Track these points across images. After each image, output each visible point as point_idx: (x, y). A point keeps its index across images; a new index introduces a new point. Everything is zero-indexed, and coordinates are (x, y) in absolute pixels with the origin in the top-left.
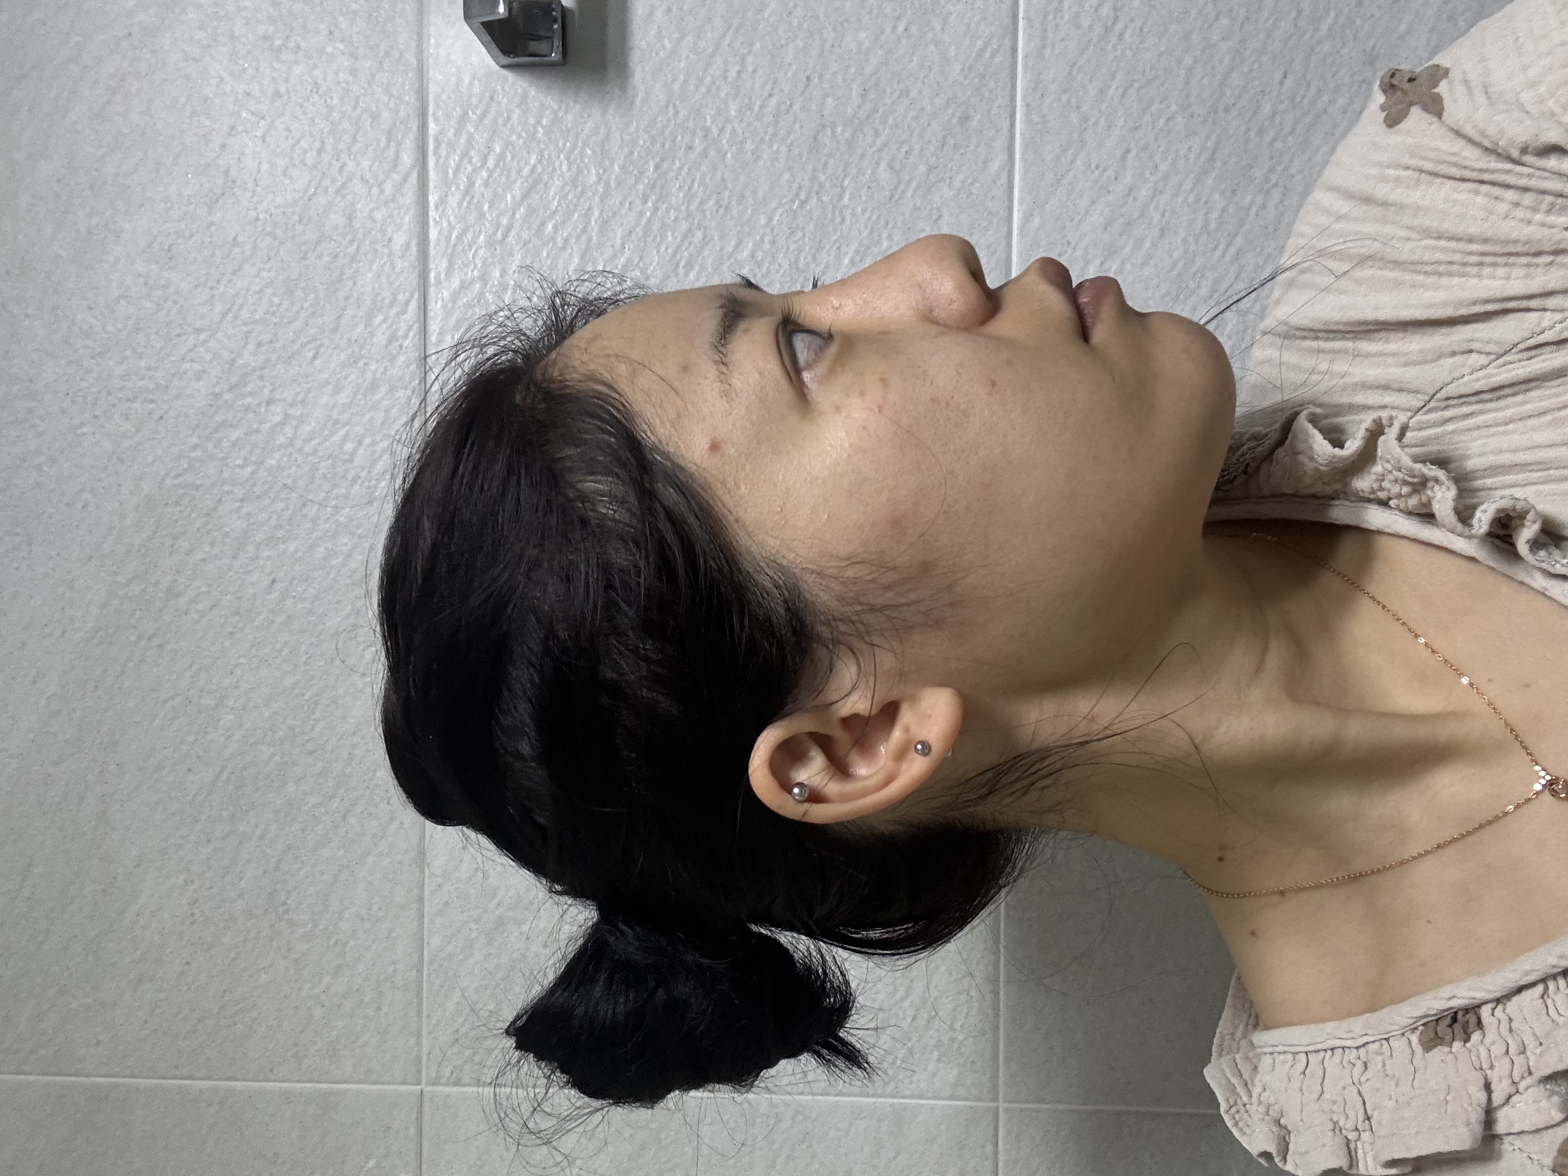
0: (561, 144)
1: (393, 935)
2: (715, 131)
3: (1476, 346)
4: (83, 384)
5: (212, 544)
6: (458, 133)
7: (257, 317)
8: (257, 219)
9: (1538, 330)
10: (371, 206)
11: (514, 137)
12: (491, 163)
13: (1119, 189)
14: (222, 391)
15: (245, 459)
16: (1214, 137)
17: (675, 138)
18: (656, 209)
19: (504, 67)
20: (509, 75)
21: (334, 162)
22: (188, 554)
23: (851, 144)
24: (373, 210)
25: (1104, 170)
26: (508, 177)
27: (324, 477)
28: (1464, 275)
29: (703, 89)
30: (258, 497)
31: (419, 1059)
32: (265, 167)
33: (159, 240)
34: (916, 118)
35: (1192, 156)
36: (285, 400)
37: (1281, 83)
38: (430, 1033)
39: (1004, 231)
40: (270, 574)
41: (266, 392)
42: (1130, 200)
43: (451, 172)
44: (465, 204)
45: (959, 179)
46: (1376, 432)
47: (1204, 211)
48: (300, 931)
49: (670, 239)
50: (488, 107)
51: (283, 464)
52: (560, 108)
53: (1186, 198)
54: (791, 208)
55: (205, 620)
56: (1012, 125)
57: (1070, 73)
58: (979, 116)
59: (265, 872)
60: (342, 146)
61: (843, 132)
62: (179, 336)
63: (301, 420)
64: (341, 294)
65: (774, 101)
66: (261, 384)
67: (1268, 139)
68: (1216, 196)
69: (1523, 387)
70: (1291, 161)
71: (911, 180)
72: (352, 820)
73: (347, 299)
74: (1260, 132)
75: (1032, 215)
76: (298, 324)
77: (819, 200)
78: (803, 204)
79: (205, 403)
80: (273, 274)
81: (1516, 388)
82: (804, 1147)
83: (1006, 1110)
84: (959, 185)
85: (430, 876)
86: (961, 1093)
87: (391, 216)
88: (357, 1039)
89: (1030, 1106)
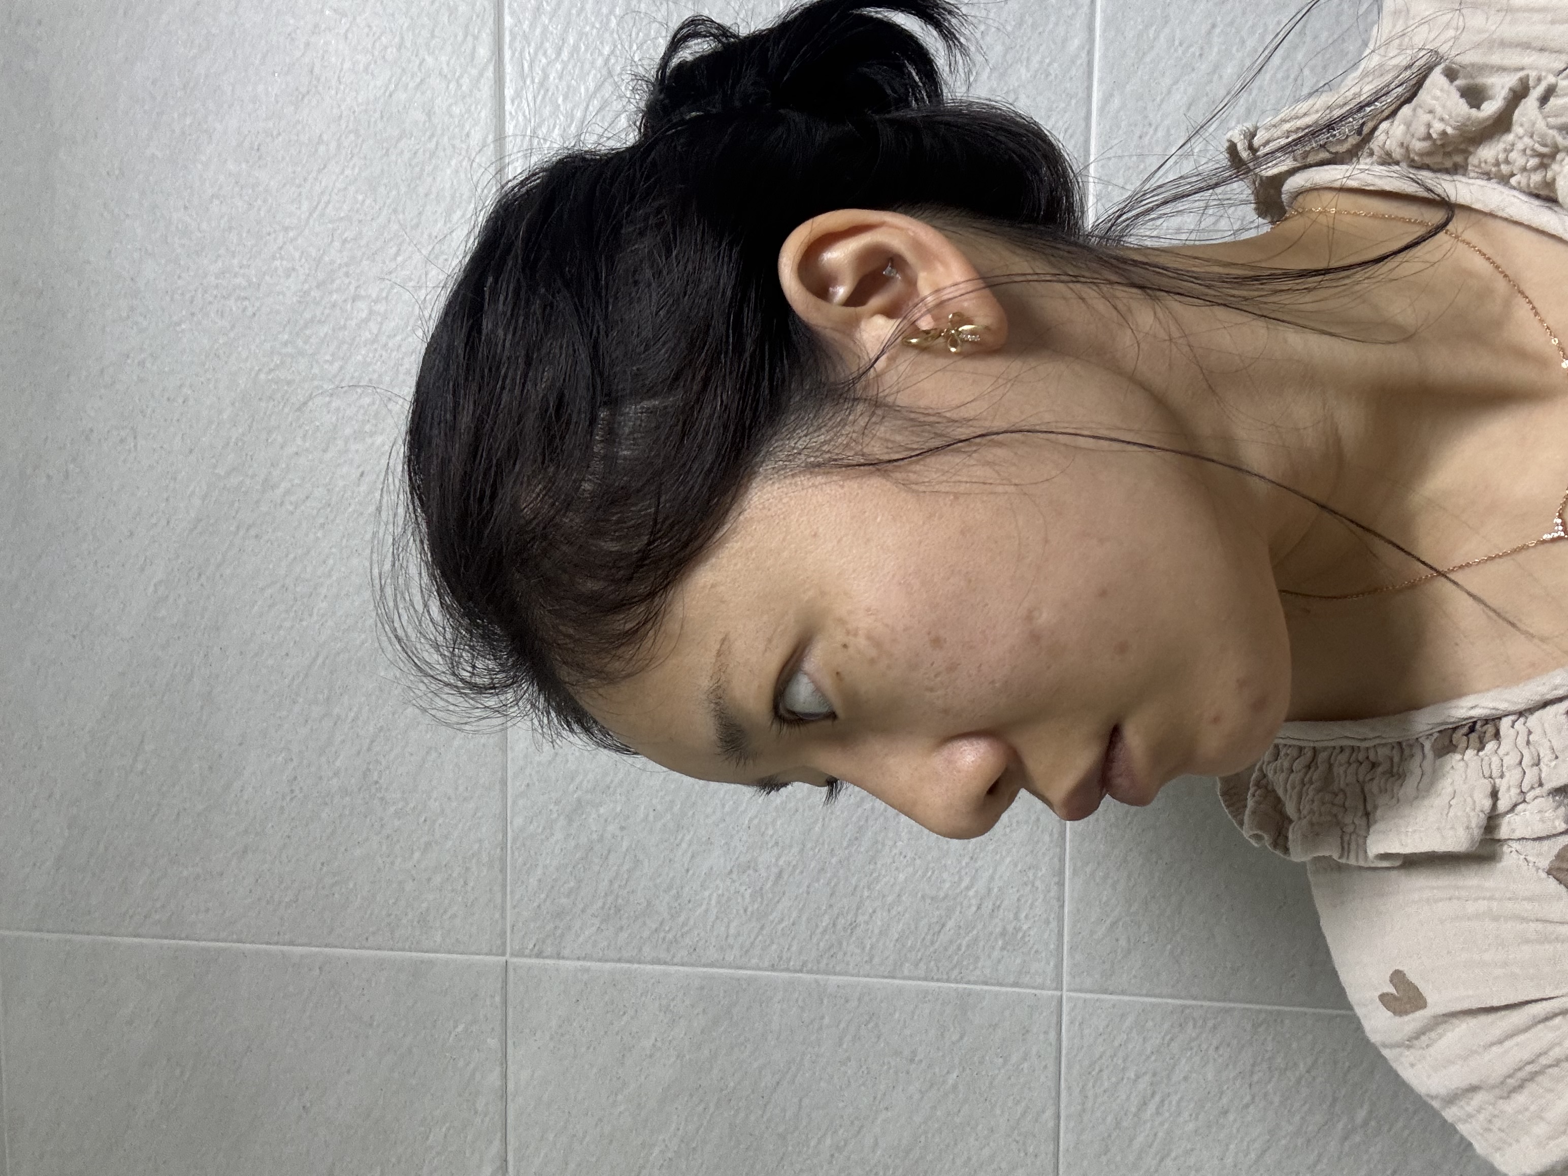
1: (479, 814)
4: (180, 282)
5: (304, 437)
6: (532, 26)
7: (342, 215)
8: (341, 117)
10: (450, 101)
11: (588, 28)
13: (1204, 67)
14: (311, 289)
15: (333, 355)
21: (413, 58)
22: (282, 447)
24: (450, 105)
25: (1189, 47)
26: (582, 67)
30: (346, 392)
31: (502, 933)
32: (347, 65)
33: (248, 139)
36: (369, 296)
38: (514, 907)
39: (1083, 114)
40: (359, 467)
41: (352, 288)
43: (526, 65)
44: (540, 97)
45: (1036, 59)
48: (392, 809)
51: (369, 360)
55: (299, 511)
59: (359, 753)
60: (421, 41)
62: (269, 234)
63: (385, 317)
64: (421, 190)
66: (347, 281)
73: (426, 195)
75: (1111, 95)
76: (382, 220)
79: (295, 300)
80: (357, 170)
82: (870, 1026)
83: (1070, 999)
84: (1037, 66)
85: (513, 759)
86: (1026, 979)
87: (468, 111)
88: (445, 912)
89: (1094, 996)
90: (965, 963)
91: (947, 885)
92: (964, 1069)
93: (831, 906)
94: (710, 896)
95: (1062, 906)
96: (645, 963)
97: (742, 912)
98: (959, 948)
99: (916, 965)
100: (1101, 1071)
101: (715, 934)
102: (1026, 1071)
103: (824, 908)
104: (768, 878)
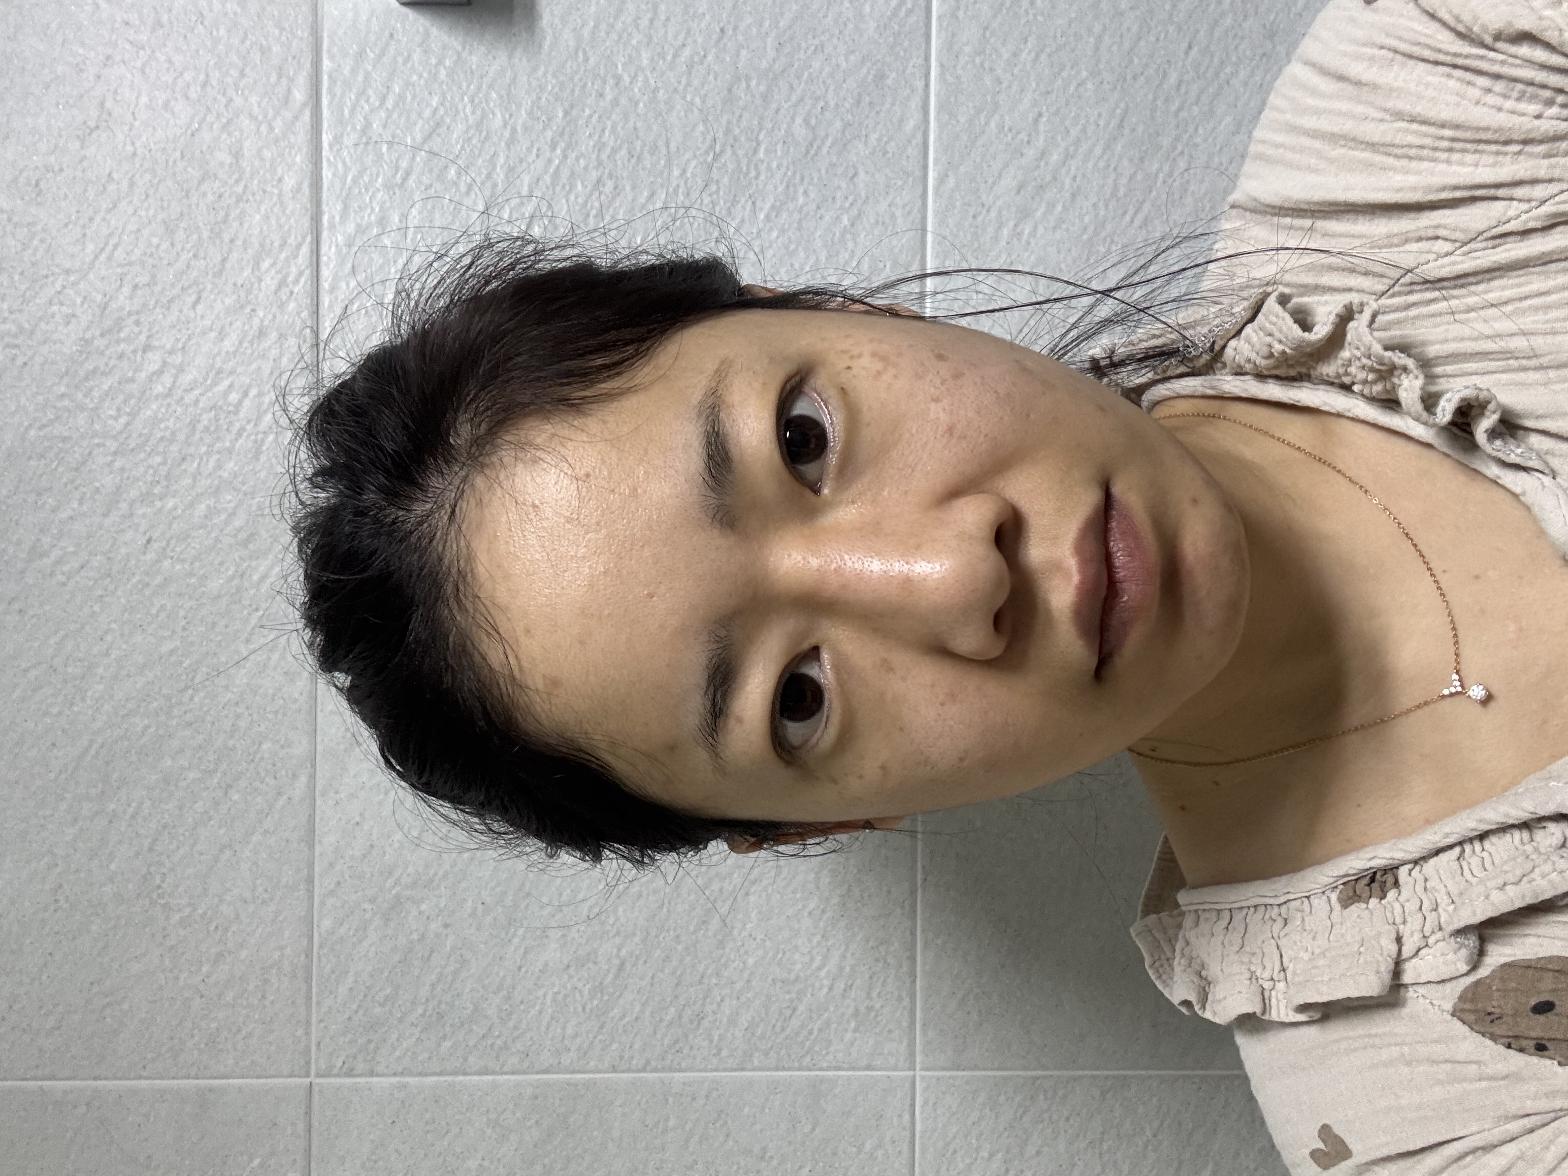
0: (464, 85)
1: (281, 918)
2: (626, 79)
3: (1442, 232)
5: (81, 501)
6: (354, 71)
7: (133, 258)
8: (135, 154)
9: (1504, 219)
10: (260, 143)
11: (415, 78)
12: (390, 104)
13: (1031, 153)
14: (93, 338)
15: (118, 409)
16: (1122, 105)
17: (585, 84)
18: (565, 157)
19: (404, 4)
20: (410, 12)
21: (219, 97)
22: (54, 511)
23: (765, 98)
24: (261, 148)
25: (1018, 133)
26: (408, 118)
27: (207, 429)
28: (1434, 160)
29: (614, 36)
30: (133, 450)
31: (308, 1050)
32: (144, 100)
33: (25, 174)
34: (831, 75)
35: (1102, 123)
36: (163, 347)
37: (1187, 53)
38: (321, 1021)
39: (919, 191)
40: (145, 533)
41: (143, 338)
42: (1043, 163)
43: (346, 112)
44: (362, 145)
45: (874, 137)
46: (1346, 317)
47: (1113, 176)
48: (177, 917)
49: (580, 187)
50: (387, 44)
51: (160, 415)
52: (464, 48)
53: (1096, 165)
54: (705, 161)
55: (72, 582)
56: (927, 86)
57: (984, 36)
59: (138, 853)
60: (228, 80)
61: (758, 84)
62: (46, 277)
63: (181, 369)
64: (226, 237)
65: (687, 52)
66: (136, 330)
67: (1173, 108)
68: (1125, 162)
69: (1487, 276)
70: (1196, 130)
71: (827, 135)
72: (235, 797)
73: (232, 241)
74: (1167, 100)
75: (946, 175)
76: (179, 266)
77: (734, 153)
78: (716, 157)
79: (74, 349)
80: (151, 212)
81: (1480, 277)
82: (718, 1125)
83: (923, 1077)
84: (875, 143)
85: (321, 854)
86: (878, 1062)
87: (281, 155)
88: (239, 1031)
89: (948, 1074)
90: (817, 1049)
91: (799, 966)
92: (817, 1163)
93: (676, 997)
94: (545, 995)
95: (914, 982)
96: (470, 1074)
97: (580, 1009)
98: (811, 1032)
99: (766, 1054)
100: (955, 1152)
101: (550, 1035)
102: (880, 1159)
103: (669, 1000)
104: (609, 971)
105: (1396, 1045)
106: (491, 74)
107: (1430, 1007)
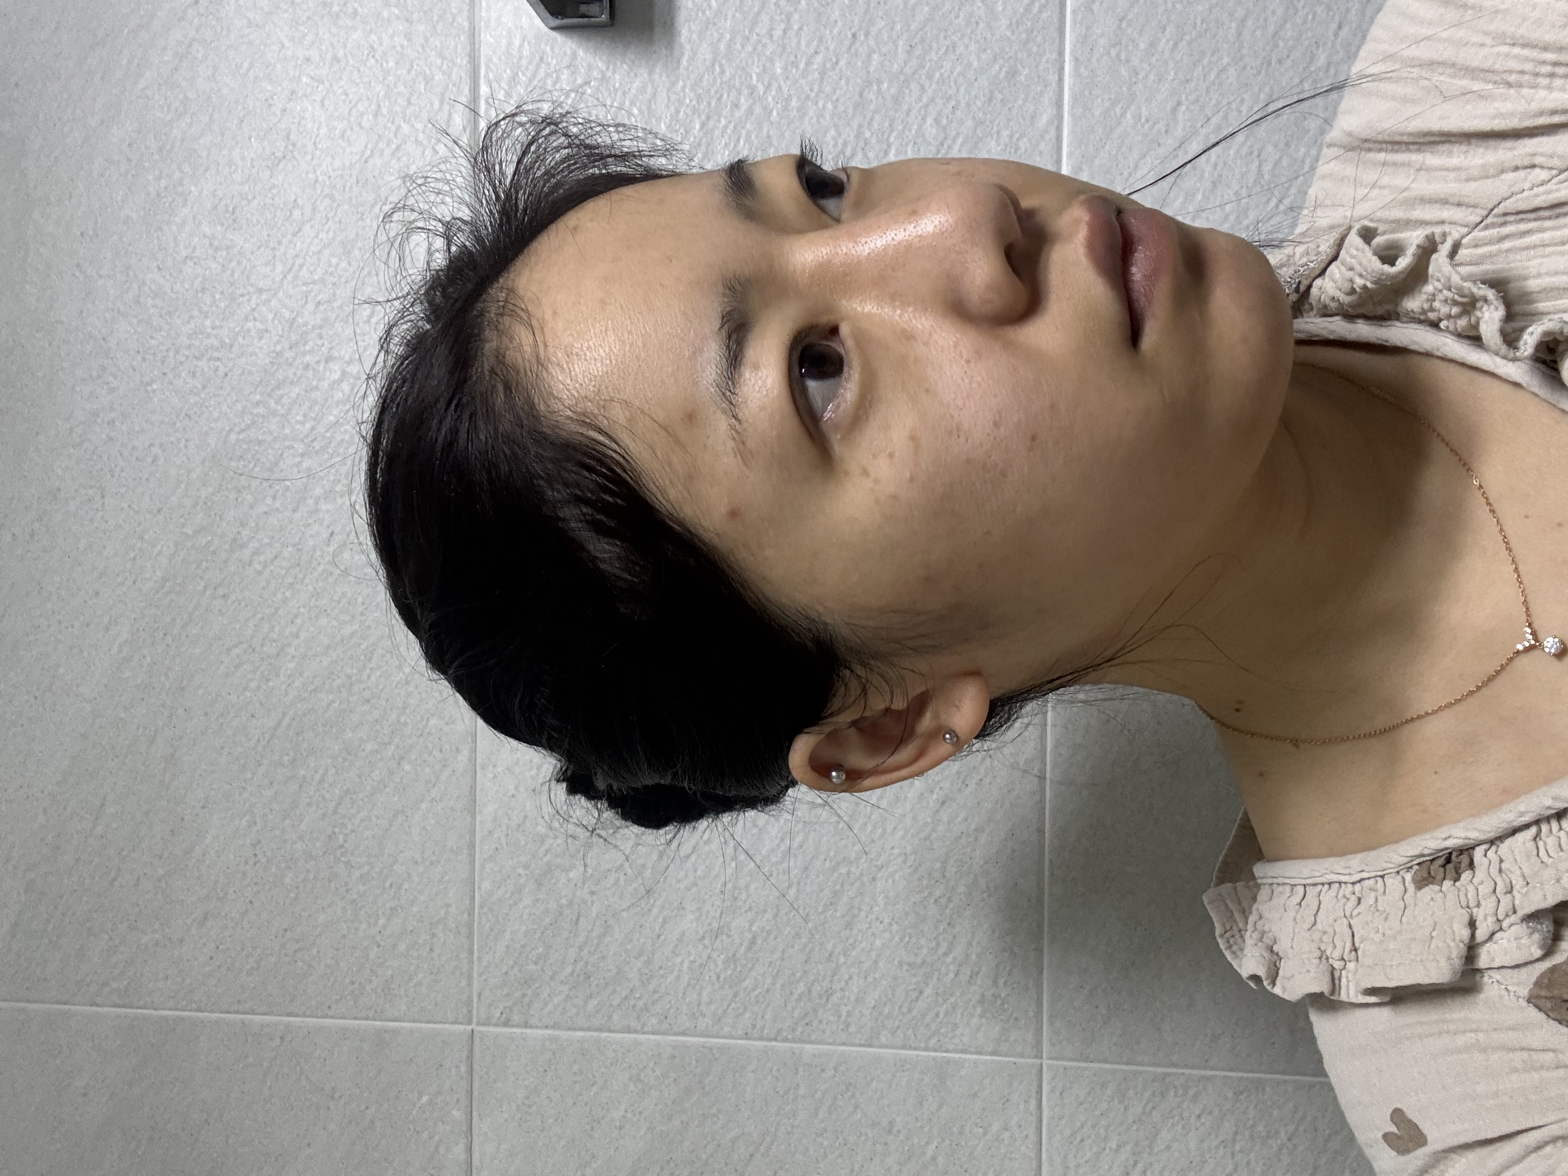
0: (608, 102)
1: (447, 879)
2: (761, 88)
4: (153, 342)
5: (274, 498)
7: (316, 277)
8: (316, 181)
13: (1169, 143)
14: (283, 350)
15: (305, 416)
16: (1267, 89)
17: (721, 96)
19: (553, 29)
20: (557, 36)
21: (389, 125)
22: (251, 506)
23: (897, 100)
25: (1156, 123)
29: (749, 48)
30: (317, 452)
31: (470, 1000)
32: (324, 131)
33: (223, 203)
34: (963, 74)
35: (1244, 109)
38: (480, 975)
40: (328, 526)
41: (325, 349)
42: (1181, 152)
47: (1256, 162)
48: (357, 874)
50: (538, 67)
52: (608, 68)
53: (1238, 151)
55: (267, 571)
58: (1027, 71)
59: (324, 815)
60: (397, 108)
61: (889, 87)
62: (242, 295)
65: (819, 58)
66: (320, 342)
71: (958, 134)
72: (407, 767)
79: (267, 360)
80: (331, 234)
82: (846, 1097)
83: (1050, 1067)
84: (1007, 140)
85: (481, 822)
86: (1004, 1048)
88: (410, 979)
89: (1074, 1064)
90: (943, 1031)
91: (925, 951)
92: (943, 1140)
93: (806, 972)
94: (682, 963)
95: (1041, 973)
96: (615, 1031)
97: (714, 978)
98: (937, 1015)
99: (893, 1033)
100: (1082, 1140)
101: (687, 1001)
102: (1006, 1141)
103: (798, 975)
104: (741, 944)
105: (1471, 1031)
106: (633, 91)
107: (1506, 993)
